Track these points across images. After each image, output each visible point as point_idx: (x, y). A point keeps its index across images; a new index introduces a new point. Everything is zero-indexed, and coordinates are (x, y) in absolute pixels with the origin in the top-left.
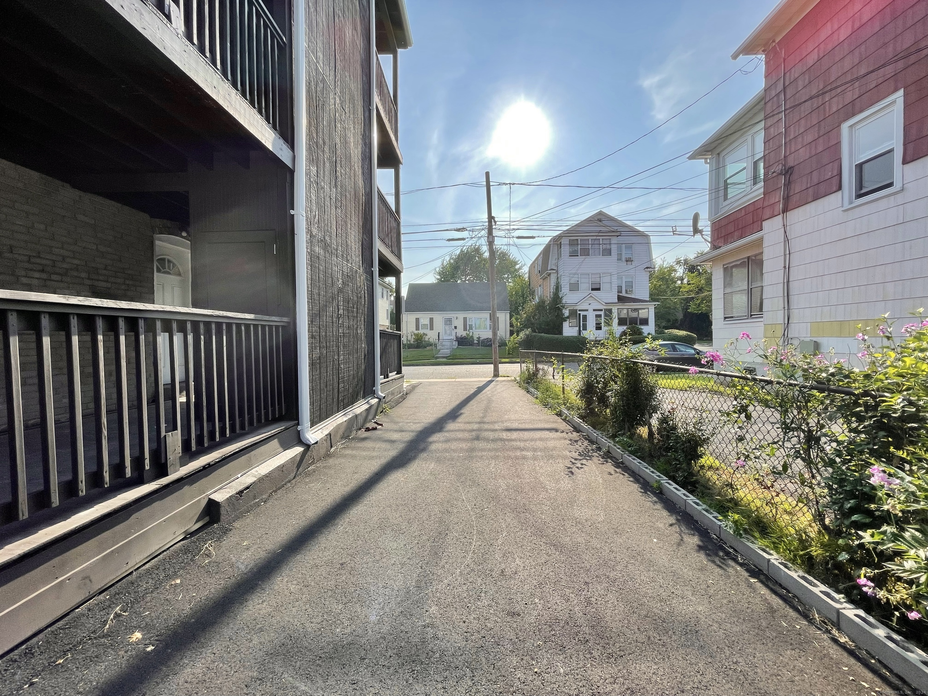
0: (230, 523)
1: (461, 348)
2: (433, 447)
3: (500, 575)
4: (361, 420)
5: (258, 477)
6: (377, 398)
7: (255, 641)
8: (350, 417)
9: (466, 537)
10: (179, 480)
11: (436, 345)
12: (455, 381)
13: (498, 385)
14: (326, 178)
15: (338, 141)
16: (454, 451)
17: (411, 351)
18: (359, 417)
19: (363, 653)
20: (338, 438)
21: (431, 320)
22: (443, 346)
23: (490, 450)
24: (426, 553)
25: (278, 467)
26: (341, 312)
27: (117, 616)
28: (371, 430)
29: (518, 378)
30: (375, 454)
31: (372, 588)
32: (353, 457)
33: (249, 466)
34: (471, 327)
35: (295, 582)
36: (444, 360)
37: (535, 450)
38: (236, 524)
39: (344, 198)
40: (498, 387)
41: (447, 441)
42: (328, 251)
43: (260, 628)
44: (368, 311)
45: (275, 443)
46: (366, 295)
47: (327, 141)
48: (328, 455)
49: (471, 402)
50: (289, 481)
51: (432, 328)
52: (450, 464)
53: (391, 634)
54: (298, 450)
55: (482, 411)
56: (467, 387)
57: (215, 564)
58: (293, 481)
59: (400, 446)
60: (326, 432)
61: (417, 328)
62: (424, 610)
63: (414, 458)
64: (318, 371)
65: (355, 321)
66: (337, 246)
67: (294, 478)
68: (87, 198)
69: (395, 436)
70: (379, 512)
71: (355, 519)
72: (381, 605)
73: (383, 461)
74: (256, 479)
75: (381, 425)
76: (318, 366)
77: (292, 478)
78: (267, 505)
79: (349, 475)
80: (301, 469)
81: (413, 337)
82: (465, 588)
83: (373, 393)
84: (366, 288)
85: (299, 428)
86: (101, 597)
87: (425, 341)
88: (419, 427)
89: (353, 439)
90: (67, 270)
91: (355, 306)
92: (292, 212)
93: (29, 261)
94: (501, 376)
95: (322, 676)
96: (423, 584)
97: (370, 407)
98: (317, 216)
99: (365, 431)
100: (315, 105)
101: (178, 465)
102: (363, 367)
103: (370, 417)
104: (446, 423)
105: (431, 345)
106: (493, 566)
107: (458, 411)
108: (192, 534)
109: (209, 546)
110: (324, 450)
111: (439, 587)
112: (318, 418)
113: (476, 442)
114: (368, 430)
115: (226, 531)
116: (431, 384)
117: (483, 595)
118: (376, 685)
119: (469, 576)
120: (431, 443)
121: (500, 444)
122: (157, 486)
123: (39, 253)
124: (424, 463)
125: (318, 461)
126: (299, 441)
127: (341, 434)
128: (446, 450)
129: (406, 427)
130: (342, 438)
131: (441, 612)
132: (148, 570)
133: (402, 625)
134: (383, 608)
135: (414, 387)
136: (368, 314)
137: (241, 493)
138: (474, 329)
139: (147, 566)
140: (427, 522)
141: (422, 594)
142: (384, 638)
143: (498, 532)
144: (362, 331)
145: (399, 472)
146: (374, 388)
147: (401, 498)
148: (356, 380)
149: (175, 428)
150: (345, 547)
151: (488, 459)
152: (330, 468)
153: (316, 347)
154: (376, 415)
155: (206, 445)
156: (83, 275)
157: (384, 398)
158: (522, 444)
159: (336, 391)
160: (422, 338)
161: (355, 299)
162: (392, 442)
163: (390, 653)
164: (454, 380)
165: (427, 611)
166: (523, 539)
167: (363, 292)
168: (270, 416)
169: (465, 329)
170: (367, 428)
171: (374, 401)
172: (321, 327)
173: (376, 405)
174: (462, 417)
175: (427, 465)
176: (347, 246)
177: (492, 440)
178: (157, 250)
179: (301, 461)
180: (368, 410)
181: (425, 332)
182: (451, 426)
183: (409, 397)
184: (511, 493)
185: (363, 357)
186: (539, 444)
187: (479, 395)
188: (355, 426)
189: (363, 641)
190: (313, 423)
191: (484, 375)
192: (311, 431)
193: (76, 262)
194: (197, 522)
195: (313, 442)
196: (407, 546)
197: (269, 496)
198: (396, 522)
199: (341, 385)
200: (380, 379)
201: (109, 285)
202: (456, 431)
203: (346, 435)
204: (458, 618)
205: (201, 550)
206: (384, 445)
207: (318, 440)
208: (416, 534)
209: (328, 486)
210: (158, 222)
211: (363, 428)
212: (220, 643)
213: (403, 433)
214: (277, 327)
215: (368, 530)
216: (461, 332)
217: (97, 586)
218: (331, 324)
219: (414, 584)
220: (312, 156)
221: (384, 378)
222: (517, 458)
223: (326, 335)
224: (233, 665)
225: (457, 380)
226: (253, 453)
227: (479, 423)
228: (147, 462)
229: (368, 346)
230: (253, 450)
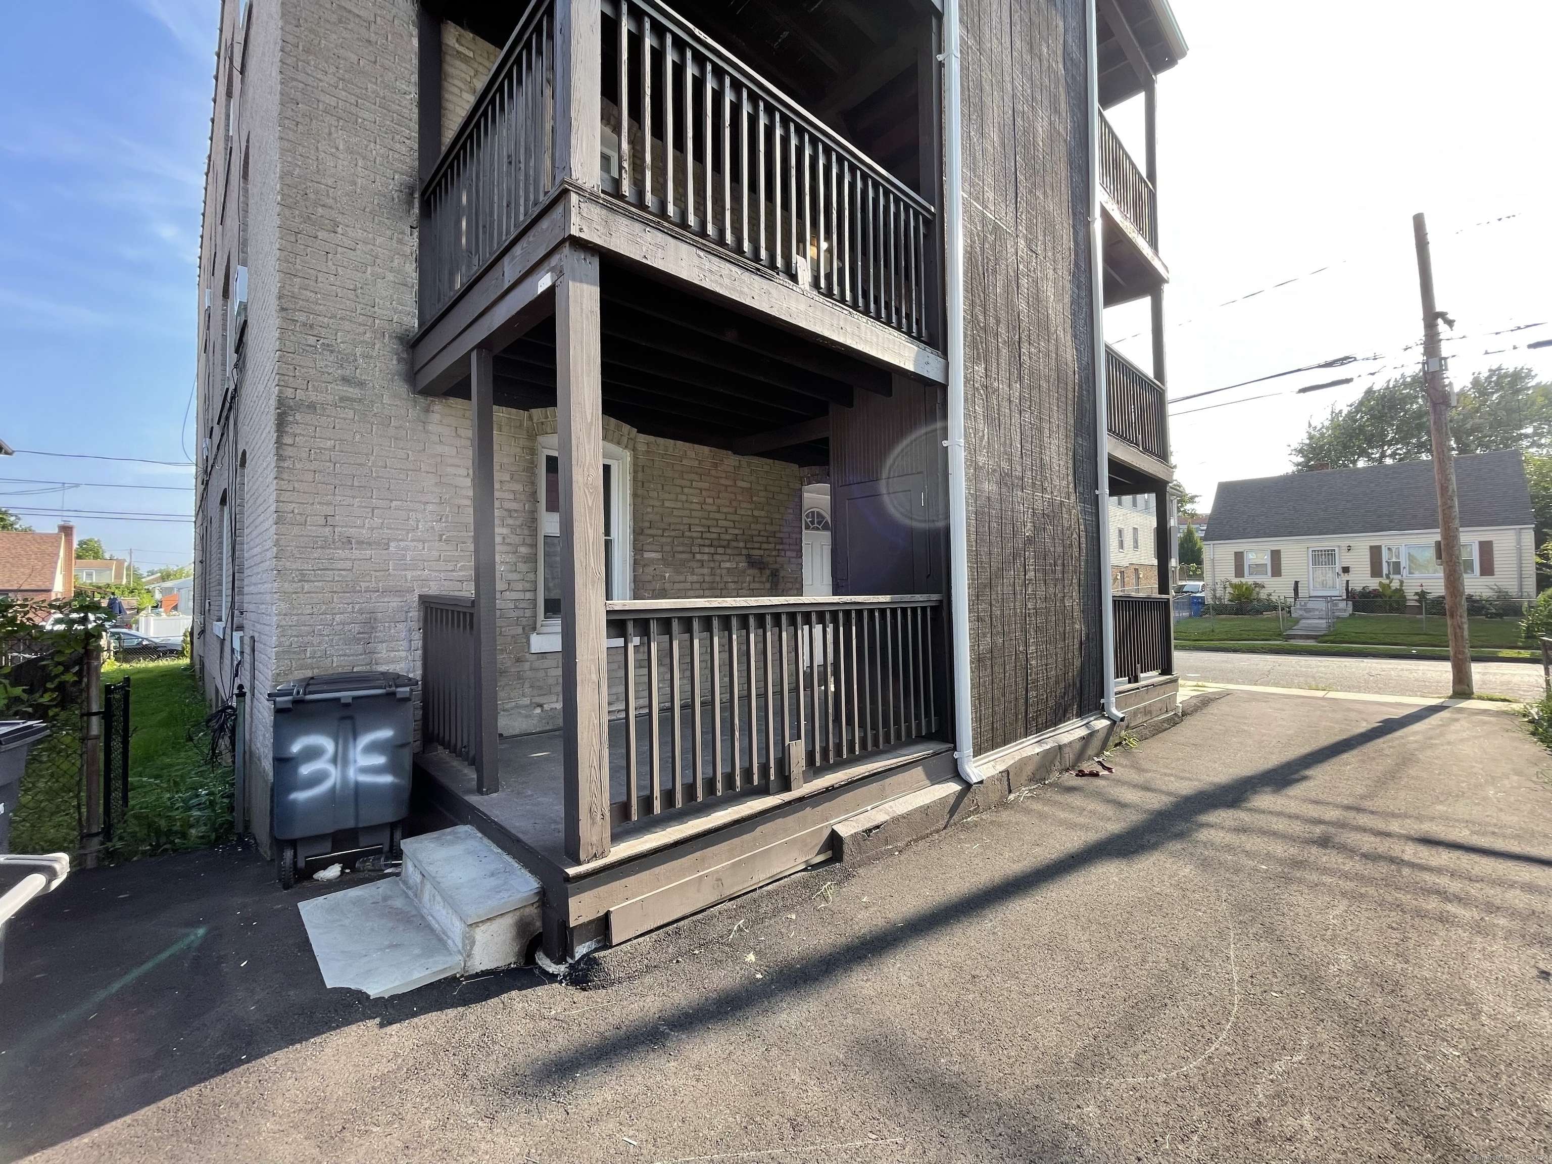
0: (853, 866)
1: (1361, 617)
2: (1203, 835)
3: (1252, 1126)
4: (1069, 756)
5: (892, 815)
6: (1108, 718)
7: (850, 1021)
8: (1048, 747)
9: (1203, 1027)
10: (801, 799)
11: (1288, 609)
12: (1323, 698)
13: (1457, 720)
14: (1002, 373)
15: (1023, 306)
16: (1247, 853)
17: (1223, 620)
18: (1067, 750)
19: (965, 1108)
20: (1023, 779)
21: (1276, 556)
22: (1308, 610)
23: (1346, 876)
24: (1112, 1019)
25: (921, 807)
26: (1031, 575)
27: (740, 929)
28: (1086, 775)
29: (1534, 711)
30: (1081, 820)
31: (1006, 1029)
32: (1042, 816)
33: (882, 796)
34: (1396, 568)
35: (908, 974)
36: (1311, 643)
37: (1491, 908)
38: (861, 871)
39: (1035, 393)
40: (1457, 726)
41: (1242, 830)
42: (1006, 484)
43: (858, 1009)
44: (1086, 568)
45: (918, 772)
46: (1083, 540)
47: (1003, 315)
48: (1003, 804)
49: (1345, 756)
50: (937, 831)
51: (1277, 571)
52: (1228, 880)
53: (1012, 1107)
54: (953, 787)
55: (1369, 782)
56: (1353, 715)
57: (831, 913)
58: (943, 833)
59: (1133, 818)
60: (1001, 767)
61: (1239, 572)
62: (1075, 1104)
63: (1152, 847)
64: (989, 670)
65: (1059, 586)
66: (1023, 471)
67: (945, 828)
68: (745, 460)
69: (1130, 796)
70: (1055, 920)
71: (1013, 919)
72: (1011, 1061)
73: (1091, 837)
74: (888, 818)
75: (1109, 769)
76: (989, 663)
77: (942, 827)
78: (902, 858)
79: (1026, 846)
80: (956, 817)
81: (1229, 590)
82: (1163, 1109)
83: (1100, 710)
84: (1082, 527)
85: (956, 755)
86: (729, 904)
87: (1259, 600)
88: (1186, 788)
89: (1050, 785)
90: (729, 541)
91: (1060, 562)
92: (945, 443)
93: (702, 538)
94: (1481, 698)
95: (908, 1103)
96: (1087, 1064)
97: (1091, 735)
98: (986, 437)
99: (1077, 775)
100: (981, 272)
101: (802, 780)
102: (1077, 663)
103: (1090, 752)
104: (1255, 792)
105: (1275, 608)
106: (1240, 1102)
107: (1297, 771)
108: (815, 867)
109: (828, 887)
110: (998, 794)
111: (1116, 1083)
112: (990, 743)
113: (1314, 850)
114: (1081, 774)
115: (848, 876)
116: (1253, 697)
117: (1195, 1138)
118: (969, 1155)
119: (1180, 1094)
120: (1202, 825)
121: (1383, 869)
122: (780, 801)
123: (719, 507)
124: (1171, 860)
125: (985, 810)
126: (956, 774)
127: (1030, 773)
128: (1229, 848)
129: (1160, 784)
130: (1030, 780)
131: (1103, 1121)
132: (769, 893)
133: (1032, 1104)
134: (1012, 1066)
135: (1205, 702)
136: (1086, 573)
137: (868, 831)
138: (1405, 572)
139: (769, 887)
140: (1134, 968)
141: (1080, 1078)
142: (1000, 1106)
143: (1284, 1048)
144: (1073, 601)
145: (1114, 865)
146: (1102, 701)
147: (1102, 912)
148: (1062, 685)
149: (799, 738)
150: (986, 954)
151: (1331, 891)
152: (1000, 825)
153: (984, 636)
154: (1104, 746)
155: (831, 761)
156: (742, 545)
157: (1122, 719)
158: (1455, 886)
159: (1022, 701)
160: (1251, 594)
161: (1059, 549)
162: (1121, 805)
163: (1001, 1129)
164: (1320, 694)
165: (1079, 1107)
166: (1343, 1086)
167: (1075, 536)
168: (914, 733)
169: (1376, 571)
170: (1080, 771)
171: (1101, 724)
172: (993, 603)
173: (1105, 731)
174: (1304, 785)
175: (1175, 867)
176: (1042, 466)
177: (1365, 856)
178: (806, 504)
179: (956, 804)
180: (1086, 740)
181: (1259, 581)
182: (1265, 800)
183: (1189, 721)
184: (1358, 984)
185: (1077, 646)
186: (1517, 899)
187: (1381, 740)
188: (1057, 763)
189: (972, 1093)
190: (979, 751)
191: (1422, 689)
192: (974, 762)
193: (737, 532)
194: (818, 854)
195: (975, 781)
196: (1084, 993)
197: (907, 845)
198: (1076, 946)
199: (1032, 694)
200: (1115, 685)
201: (761, 552)
202: (1270, 812)
203: (1038, 777)
204: (1131, 1146)
205: (818, 890)
206: (1101, 808)
207: (984, 778)
208: (1106, 980)
209: (989, 854)
210: (806, 470)
211: (1073, 769)
212: (816, 1003)
213: (1149, 794)
214: (924, 609)
215: (1027, 942)
216: (1362, 579)
217: (728, 892)
218: (1012, 596)
219: (1073, 1056)
220: (978, 349)
221: (1130, 682)
222: (1420, 914)
223: (1002, 615)
224: (823, 1034)
225: (1332, 695)
226: (888, 781)
227: (1348, 808)
228: (772, 771)
229: (1088, 626)
230: (887, 777)
